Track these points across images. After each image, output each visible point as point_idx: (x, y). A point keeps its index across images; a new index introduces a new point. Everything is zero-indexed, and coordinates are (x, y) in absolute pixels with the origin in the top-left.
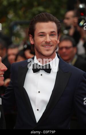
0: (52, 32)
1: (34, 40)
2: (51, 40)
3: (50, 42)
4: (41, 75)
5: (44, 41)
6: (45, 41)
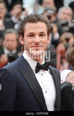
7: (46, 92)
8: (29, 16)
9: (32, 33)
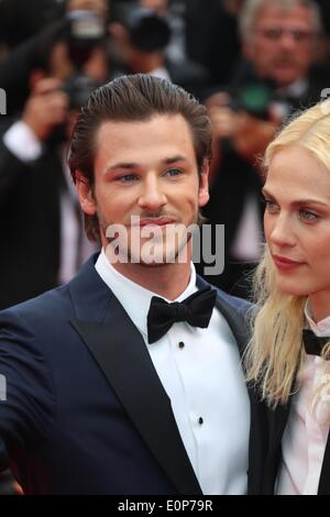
0: (170, 161)
1: (93, 196)
2: (167, 196)
3: (163, 205)
4: (181, 345)
5: (137, 200)
6: (141, 202)
7: (201, 421)
8: (113, 91)
9: (128, 166)
